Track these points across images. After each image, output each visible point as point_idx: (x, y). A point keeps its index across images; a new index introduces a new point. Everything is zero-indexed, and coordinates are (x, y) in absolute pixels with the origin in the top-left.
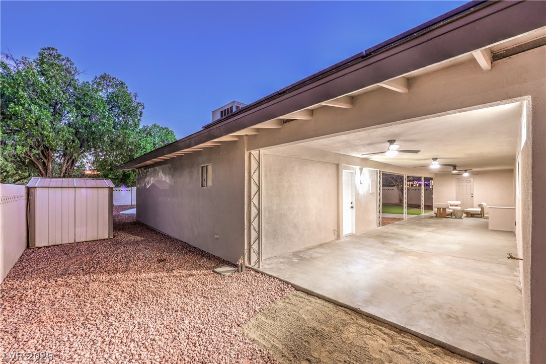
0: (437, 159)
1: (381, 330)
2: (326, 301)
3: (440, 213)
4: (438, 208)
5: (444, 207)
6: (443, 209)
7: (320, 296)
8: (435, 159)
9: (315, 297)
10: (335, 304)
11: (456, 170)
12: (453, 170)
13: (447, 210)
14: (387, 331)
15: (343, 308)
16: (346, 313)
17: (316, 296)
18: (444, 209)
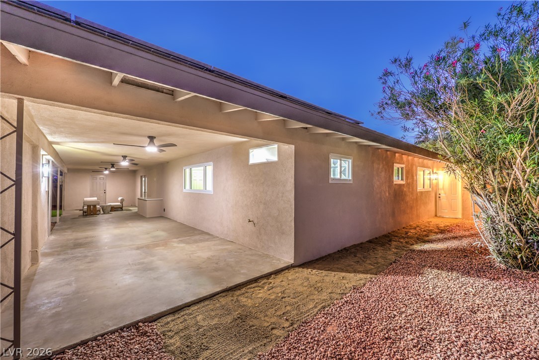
0: (127, 156)
1: (250, 288)
2: (198, 303)
3: (90, 210)
4: (88, 206)
5: (94, 204)
6: (93, 206)
7: (197, 301)
8: (125, 157)
9: (185, 309)
10: (208, 298)
11: (114, 168)
12: (111, 168)
13: (97, 207)
14: (253, 286)
15: (218, 296)
16: (224, 297)
17: (184, 307)
18: (95, 206)
